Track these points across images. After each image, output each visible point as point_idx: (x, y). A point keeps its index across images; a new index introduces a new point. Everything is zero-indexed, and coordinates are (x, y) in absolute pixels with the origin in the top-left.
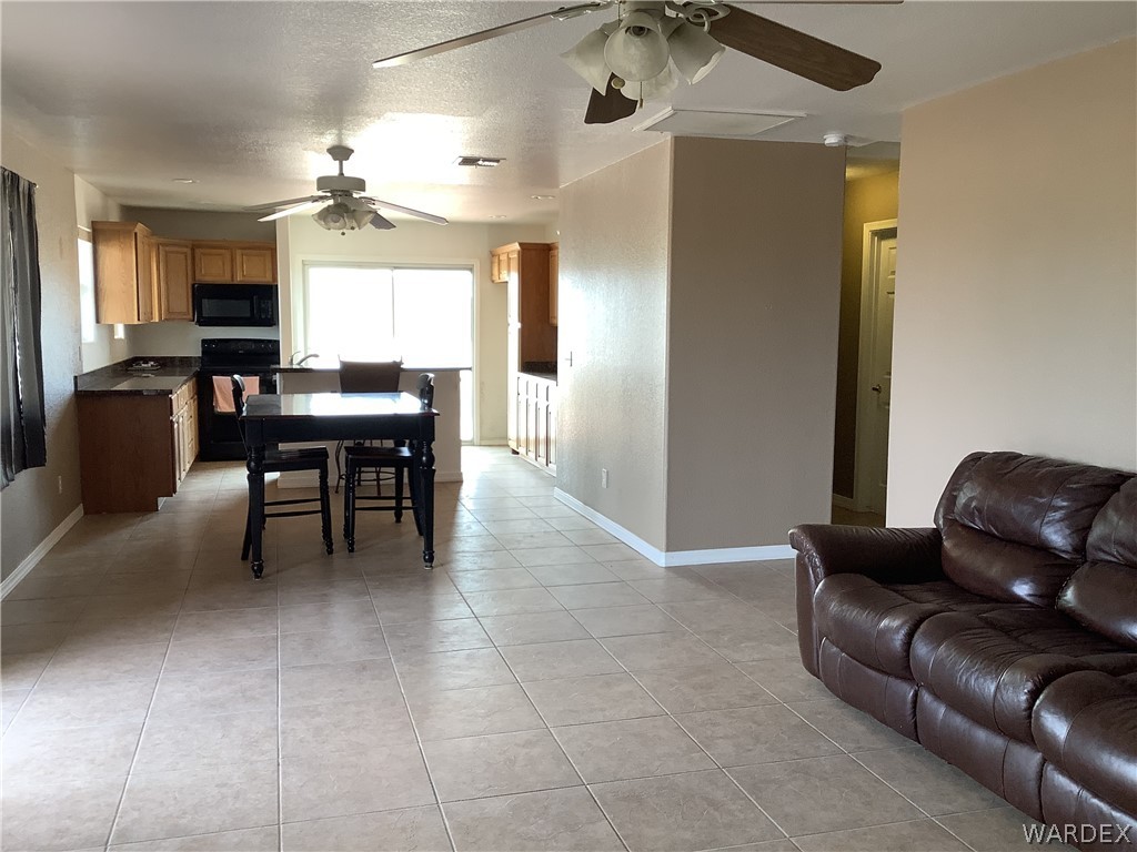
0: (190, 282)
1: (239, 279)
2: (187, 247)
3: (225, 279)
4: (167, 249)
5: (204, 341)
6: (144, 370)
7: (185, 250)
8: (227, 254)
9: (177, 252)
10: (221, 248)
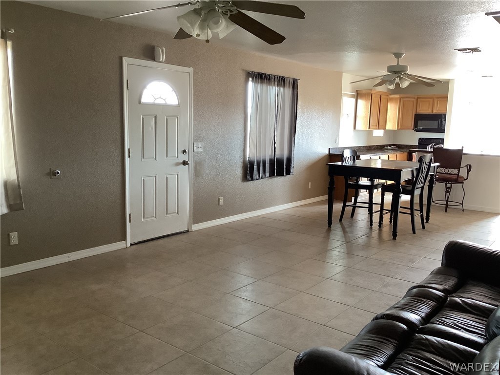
0: (414, 113)
1: (435, 112)
2: (414, 98)
3: (429, 111)
4: (405, 99)
5: (420, 139)
6: (388, 149)
7: (413, 99)
8: (431, 100)
9: (410, 101)
10: (429, 98)
